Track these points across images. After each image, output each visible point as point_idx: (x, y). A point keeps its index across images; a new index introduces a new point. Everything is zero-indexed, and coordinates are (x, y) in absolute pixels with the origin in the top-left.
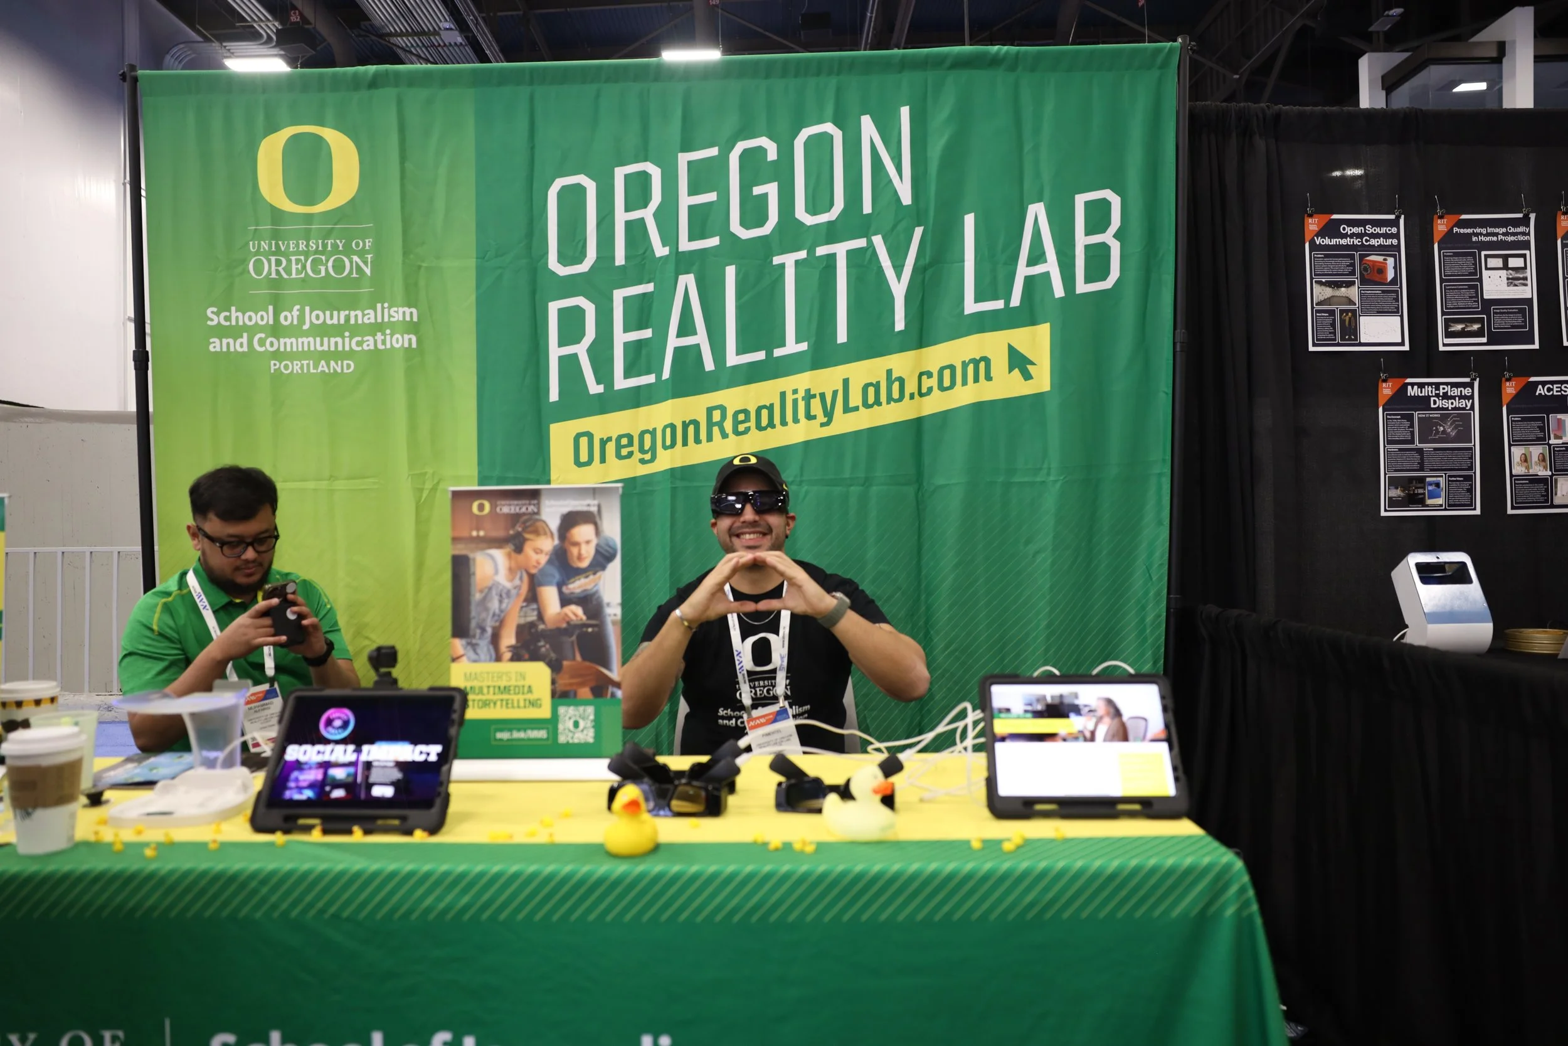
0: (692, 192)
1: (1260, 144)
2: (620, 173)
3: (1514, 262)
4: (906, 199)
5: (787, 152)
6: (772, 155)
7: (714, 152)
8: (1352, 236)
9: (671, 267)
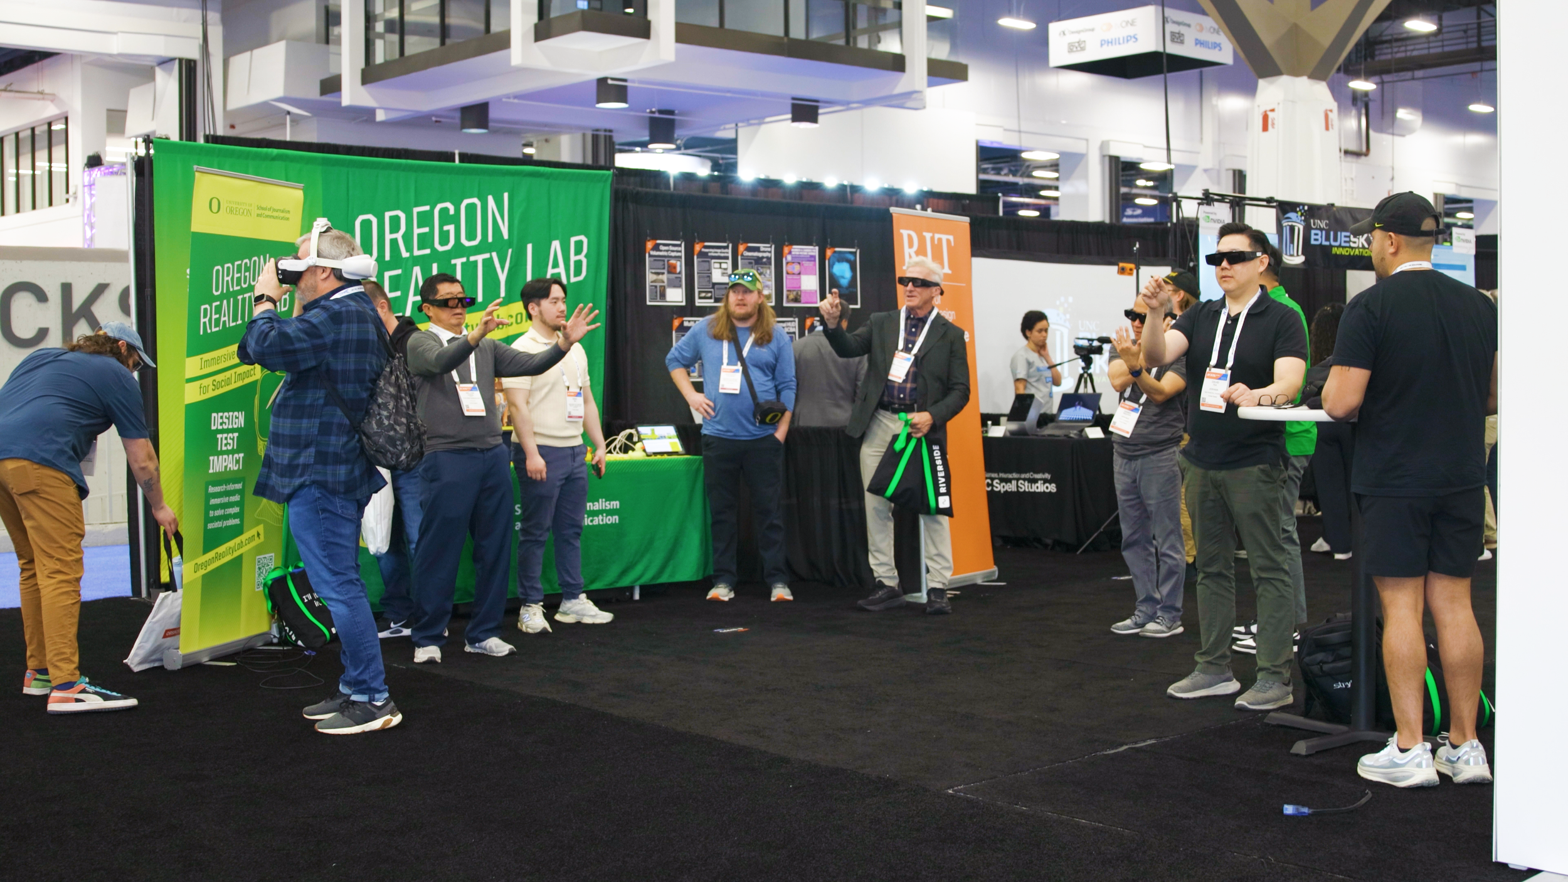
0: (419, 227)
1: (631, 206)
2: (388, 215)
3: (724, 266)
4: (506, 236)
5: (458, 210)
6: (452, 212)
7: (427, 208)
8: (664, 251)
9: (410, 262)
